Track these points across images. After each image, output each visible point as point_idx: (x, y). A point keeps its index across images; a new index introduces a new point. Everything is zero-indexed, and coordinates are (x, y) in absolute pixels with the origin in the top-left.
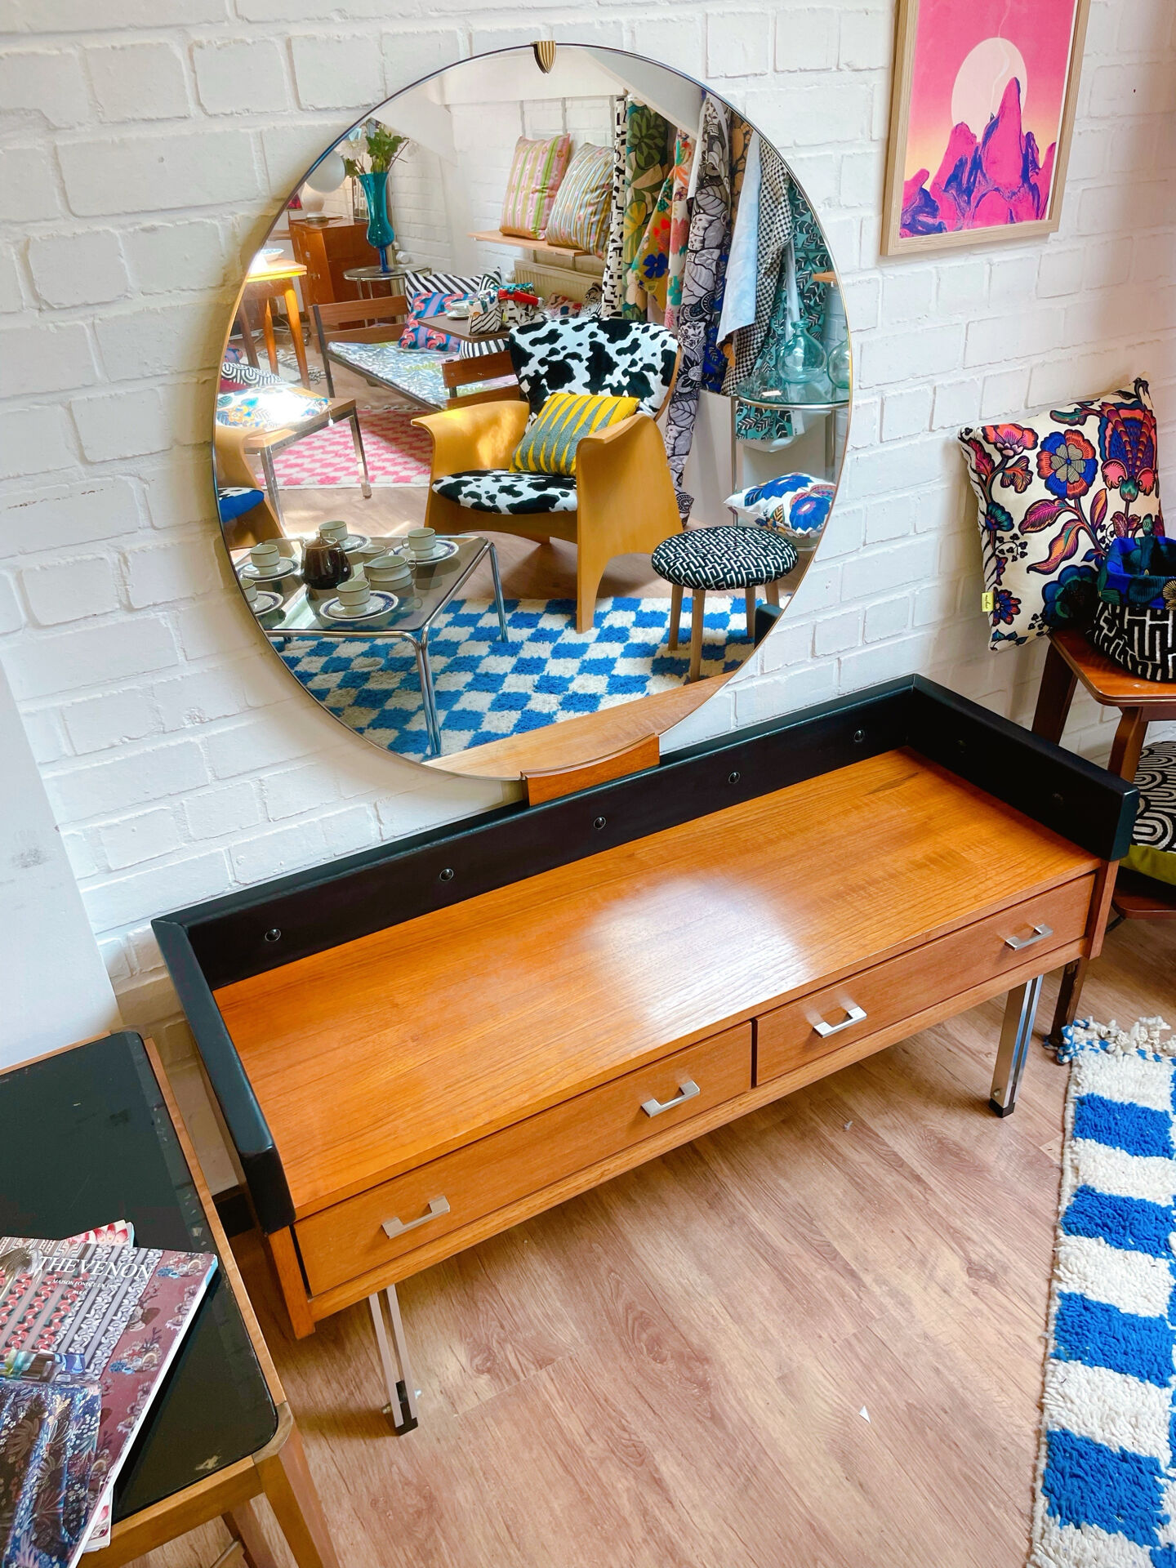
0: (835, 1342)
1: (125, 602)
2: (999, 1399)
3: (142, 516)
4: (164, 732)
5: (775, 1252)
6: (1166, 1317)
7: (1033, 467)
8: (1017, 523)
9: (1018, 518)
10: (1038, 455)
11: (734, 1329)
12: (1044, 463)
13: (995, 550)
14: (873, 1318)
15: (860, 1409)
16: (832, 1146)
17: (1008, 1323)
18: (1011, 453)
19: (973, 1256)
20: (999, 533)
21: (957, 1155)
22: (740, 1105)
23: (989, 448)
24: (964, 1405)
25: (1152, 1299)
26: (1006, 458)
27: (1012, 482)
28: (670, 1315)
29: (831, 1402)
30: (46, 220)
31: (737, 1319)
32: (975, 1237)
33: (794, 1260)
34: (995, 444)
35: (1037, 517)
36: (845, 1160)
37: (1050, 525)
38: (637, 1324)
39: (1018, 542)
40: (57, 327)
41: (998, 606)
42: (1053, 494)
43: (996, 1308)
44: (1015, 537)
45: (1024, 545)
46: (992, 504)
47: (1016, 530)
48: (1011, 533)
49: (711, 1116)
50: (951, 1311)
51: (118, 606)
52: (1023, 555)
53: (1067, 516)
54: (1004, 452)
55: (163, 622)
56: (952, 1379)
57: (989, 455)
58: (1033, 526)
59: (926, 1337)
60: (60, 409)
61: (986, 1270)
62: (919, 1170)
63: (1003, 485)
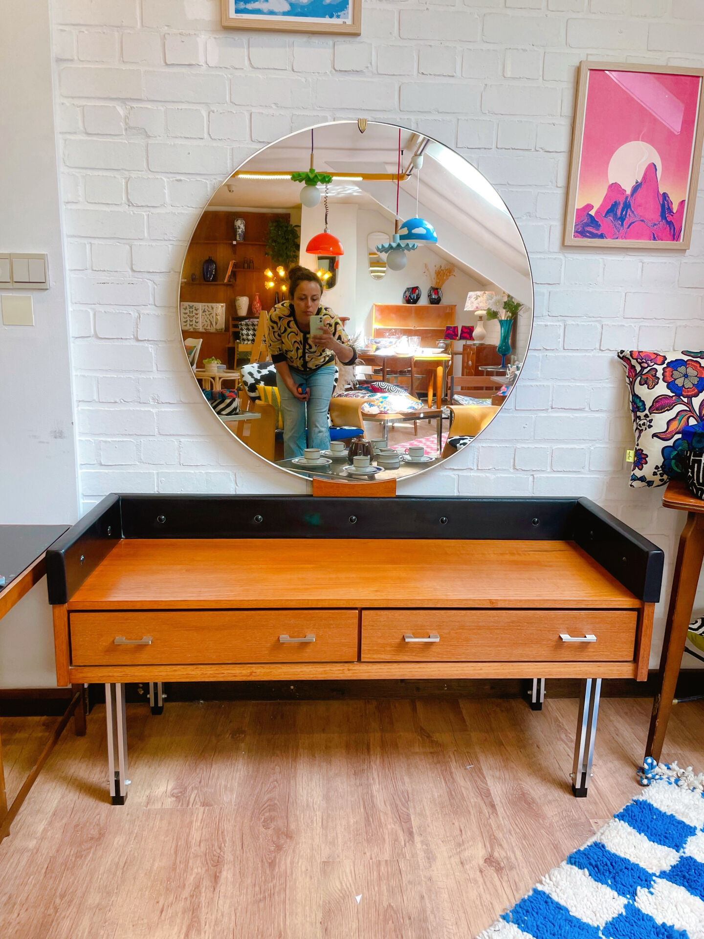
0: (371, 859)
1: (136, 336)
2: (451, 927)
3: (151, 299)
4: (140, 403)
5: (374, 806)
6: (601, 928)
7: (659, 374)
8: (647, 407)
9: (648, 404)
10: (664, 369)
11: (319, 830)
12: (667, 374)
13: (637, 424)
14: (404, 857)
15: (358, 894)
16: (451, 773)
17: (490, 894)
18: (646, 365)
19: (496, 854)
20: (639, 414)
21: (529, 804)
22: (349, 670)
23: (634, 362)
24: (425, 920)
25: (598, 915)
26: (643, 368)
27: (646, 383)
28: (289, 811)
29: (344, 884)
30: (138, 171)
31: (324, 827)
32: (505, 846)
33: (381, 814)
34: (637, 360)
35: (660, 405)
36: (454, 781)
37: (668, 410)
38: (269, 807)
39: (648, 419)
40: (134, 213)
41: (636, 458)
42: (672, 392)
43: (488, 884)
44: (646, 416)
45: (651, 421)
46: (635, 396)
47: (647, 412)
48: (644, 413)
49: (328, 668)
50: (457, 874)
51: (132, 337)
52: (650, 426)
53: (679, 408)
54: (642, 365)
55: (150, 349)
56: (428, 905)
57: (634, 367)
58: (657, 410)
59: (430, 879)
60: (128, 247)
61: (499, 864)
62: (497, 801)
63: (641, 384)
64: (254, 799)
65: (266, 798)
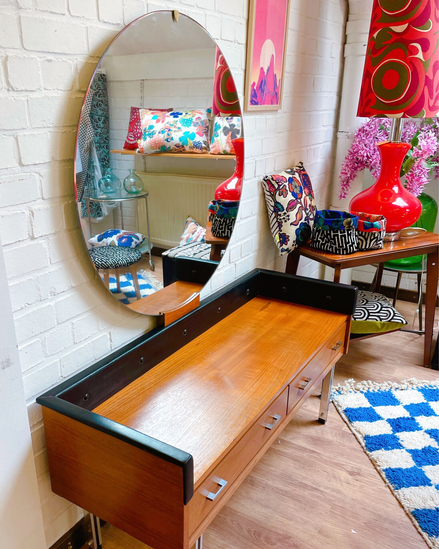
0: (327, 513)
1: (31, 235)
2: (388, 510)
3: (39, 193)
4: (41, 301)
5: (286, 492)
6: (416, 466)
7: (288, 189)
8: (285, 208)
9: (285, 207)
10: (288, 184)
11: (291, 523)
12: (290, 187)
13: (277, 219)
14: (333, 500)
15: (351, 531)
16: (279, 451)
17: (374, 486)
18: (281, 184)
19: (348, 469)
20: (279, 213)
21: (320, 440)
23: (273, 182)
24: (380, 516)
25: (409, 462)
26: (279, 186)
27: (282, 194)
28: (266, 528)
29: (340, 533)
30: (14, 49)
31: (290, 519)
32: (344, 463)
33: (294, 492)
34: (276, 181)
35: (291, 206)
36: (286, 454)
37: (295, 208)
38: (256, 535)
39: (286, 215)
40: (14, 99)
41: (281, 239)
42: (295, 198)
43: (367, 483)
44: (285, 213)
45: (288, 216)
46: (276, 203)
47: (285, 211)
48: (283, 212)
50: (354, 489)
51: (27, 236)
52: (289, 219)
53: (299, 205)
54: (279, 183)
55: (43, 244)
56: (370, 509)
57: (273, 185)
58: (290, 209)
59: (353, 500)
60: (12, 138)
61: (355, 472)
62: (312, 449)
63: (280, 195)
64: (242, 538)
65: (247, 533)
